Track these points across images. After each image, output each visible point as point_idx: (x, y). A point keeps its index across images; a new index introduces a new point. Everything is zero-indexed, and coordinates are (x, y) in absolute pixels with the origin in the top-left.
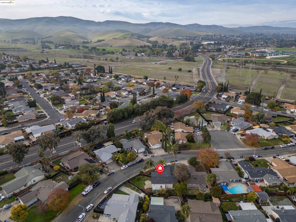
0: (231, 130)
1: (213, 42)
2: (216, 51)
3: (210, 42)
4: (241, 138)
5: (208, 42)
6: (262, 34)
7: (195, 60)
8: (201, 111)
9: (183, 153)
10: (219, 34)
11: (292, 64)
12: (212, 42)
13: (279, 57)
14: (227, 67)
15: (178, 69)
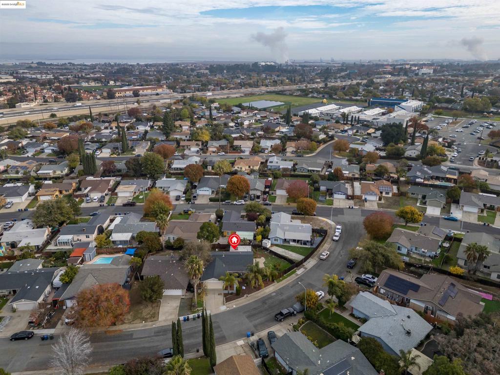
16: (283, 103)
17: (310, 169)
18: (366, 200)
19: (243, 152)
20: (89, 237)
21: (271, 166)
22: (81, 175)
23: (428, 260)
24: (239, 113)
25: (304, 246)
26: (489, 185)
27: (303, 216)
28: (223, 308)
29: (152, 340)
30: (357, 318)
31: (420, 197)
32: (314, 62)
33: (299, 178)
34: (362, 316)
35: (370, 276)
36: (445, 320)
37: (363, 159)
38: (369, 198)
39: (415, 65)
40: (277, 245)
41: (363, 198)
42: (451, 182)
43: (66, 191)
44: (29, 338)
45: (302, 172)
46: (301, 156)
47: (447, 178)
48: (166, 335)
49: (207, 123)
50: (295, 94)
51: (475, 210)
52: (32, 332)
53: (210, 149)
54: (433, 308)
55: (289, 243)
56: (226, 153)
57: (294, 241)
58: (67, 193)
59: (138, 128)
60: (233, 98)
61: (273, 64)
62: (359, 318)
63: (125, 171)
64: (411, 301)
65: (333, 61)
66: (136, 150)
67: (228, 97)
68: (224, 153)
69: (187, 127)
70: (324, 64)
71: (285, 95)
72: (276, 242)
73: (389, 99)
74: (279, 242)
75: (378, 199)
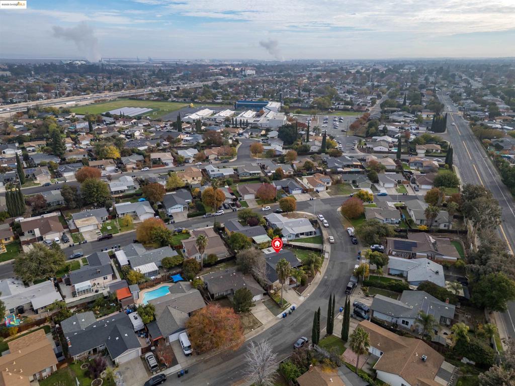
16: (150, 110)
17: (251, 172)
18: (317, 191)
19: (166, 164)
20: (107, 278)
21: (214, 175)
22: (7, 218)
23: (398, 225)
24: (114, 123)
25: (311, 236)
26: (386, 167)
27: (286, 213)
28: (302, 299)
29: (275, 340)
30: (395, 275)
31: (351, 182)
32: (129, 61)
33: (248, 182)
34: (397, 273)
35: (378, 246)
36: (442, 260)
37: (285, 157)
38: (319, 189)
39: (238, 66)
40: (291, 241)
41: (315, 190)
42: (358, 168)
43: (6, 239)
44: (164, 380)
45: (245, 176)
46: (226, 162)
47: (355, 165)
48: (281, 332)
49: (93, 138)
50: (152, 99)
51: (392, 185)
52: (163, 375)
53: (128, 166)
54: (431, 255)
55: (299, 237)
56: (150, 167)
57: (302, 234)
58: (8, 241)
59: (4, 153)
60: (83, 106)
61: (84, 63)
62: (396, 275)
63: (55, 204)
64: (417, 254)
65: (150, 60)
66: (38, 178)
67: (76, 105)
68: (148, 169)
69: (70, 145)
70: (143, 63)
71: (141, 100)
72: (290, 239)
73: (245, 101)
74: (293, 237)
75: (325, 189)
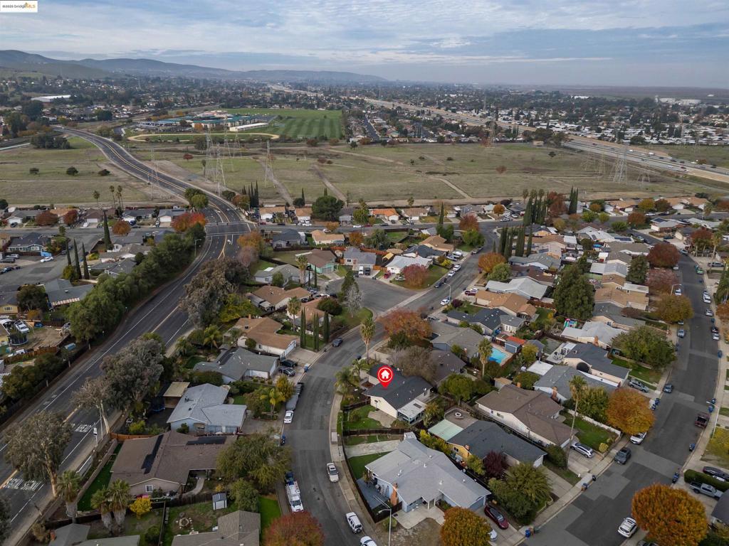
0: (360, 272)
1: (68, 96)
2: (100, 119)
3: (60, 97)
4: (391, 282)
5: (56, 97)
6: (158, 79)
7: (71, 145)
8: (267, 255)
9: (348, 340)
10: (56, 77)
11: (289, 140)
12: (64, 97)
13: (252, 127)
14: (186, 155)
15: (65, 171)
